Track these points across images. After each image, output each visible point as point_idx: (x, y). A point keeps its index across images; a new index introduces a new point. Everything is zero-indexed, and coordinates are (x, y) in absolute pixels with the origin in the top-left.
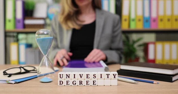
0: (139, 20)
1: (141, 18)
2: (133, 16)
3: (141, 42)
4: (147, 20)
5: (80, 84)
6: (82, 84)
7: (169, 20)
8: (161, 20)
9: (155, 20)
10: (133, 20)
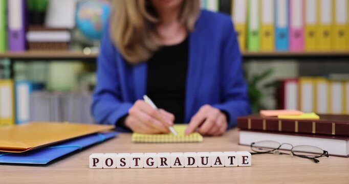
0: (267, 34)
1: (271, 29)
2: (254, 26)
3: (270, 79)
4: (282, 35)
5: (162, 165)
6: (166, 164)
7: (326, 34)
8: (312, 34)
9: (298, 34)
10: (255, 34)
